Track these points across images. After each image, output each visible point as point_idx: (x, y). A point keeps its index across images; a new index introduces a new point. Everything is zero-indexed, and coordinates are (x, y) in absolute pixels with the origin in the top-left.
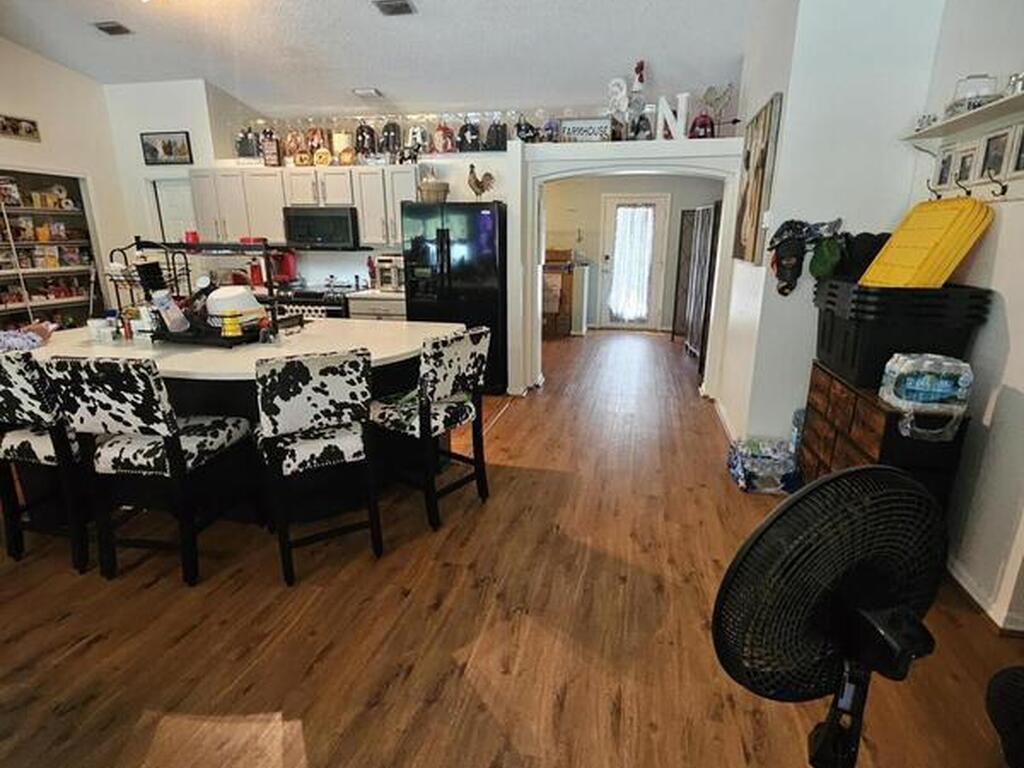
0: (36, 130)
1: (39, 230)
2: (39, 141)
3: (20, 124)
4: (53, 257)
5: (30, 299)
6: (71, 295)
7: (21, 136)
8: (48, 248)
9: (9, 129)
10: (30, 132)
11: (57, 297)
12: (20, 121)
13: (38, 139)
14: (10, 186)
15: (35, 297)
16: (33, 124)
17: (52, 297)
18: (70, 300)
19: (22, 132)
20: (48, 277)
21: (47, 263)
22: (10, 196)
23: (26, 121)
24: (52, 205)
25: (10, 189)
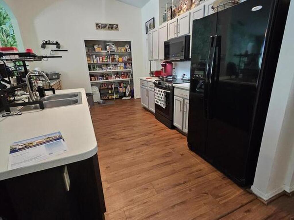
0: (118, 27)
1: (120, 58)
2: (118, 31)
3: (113, 26)
4: (122, 66)
5: (115, 78)
6: (127, 78)
7: (114, 29)
8: (121, 64)
9: (110, 28)
10: (116, 28)
11: (122, 78)
12: (113, 25)
13: (118, 30)
14: (113, 46)
15: (116, 78)
16: (117, 25)
17: (121, 78)
18: (126, 79)
19: (114, 28)
20: (122, 72)
21: (120, 68)
22: (112, 49)
23: (115, 25)
24: (123, 51)
25: (112, 47)
